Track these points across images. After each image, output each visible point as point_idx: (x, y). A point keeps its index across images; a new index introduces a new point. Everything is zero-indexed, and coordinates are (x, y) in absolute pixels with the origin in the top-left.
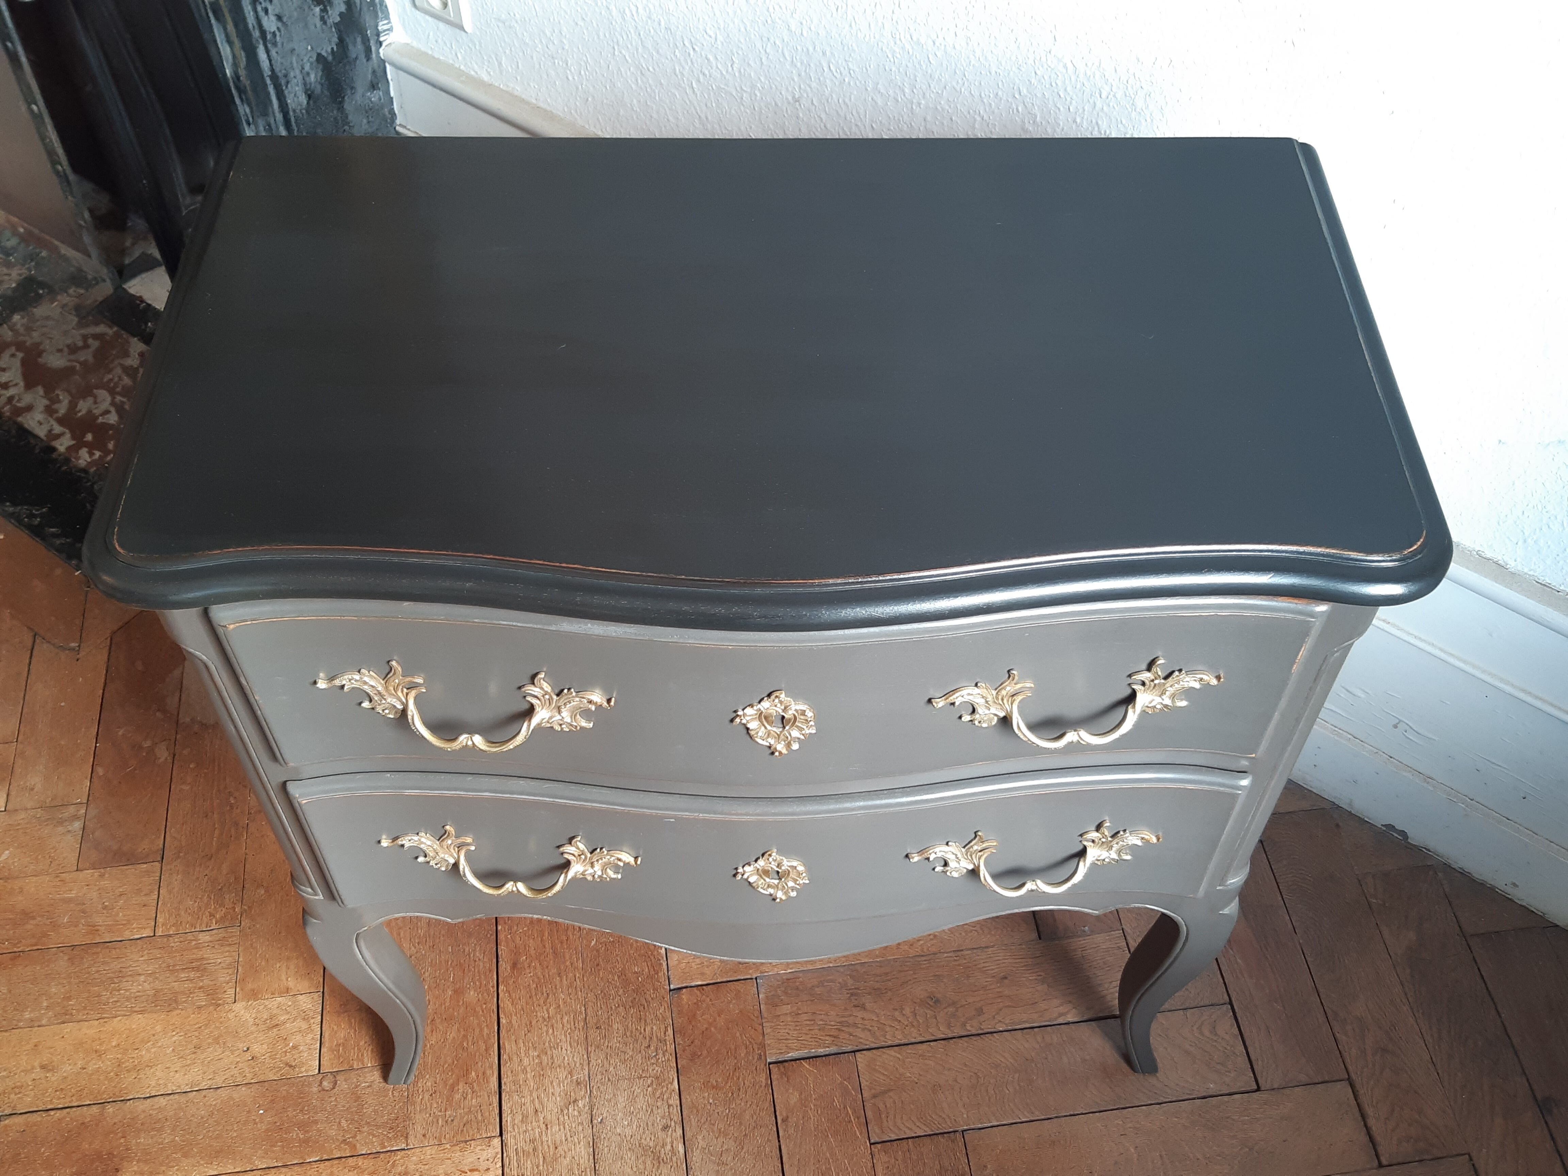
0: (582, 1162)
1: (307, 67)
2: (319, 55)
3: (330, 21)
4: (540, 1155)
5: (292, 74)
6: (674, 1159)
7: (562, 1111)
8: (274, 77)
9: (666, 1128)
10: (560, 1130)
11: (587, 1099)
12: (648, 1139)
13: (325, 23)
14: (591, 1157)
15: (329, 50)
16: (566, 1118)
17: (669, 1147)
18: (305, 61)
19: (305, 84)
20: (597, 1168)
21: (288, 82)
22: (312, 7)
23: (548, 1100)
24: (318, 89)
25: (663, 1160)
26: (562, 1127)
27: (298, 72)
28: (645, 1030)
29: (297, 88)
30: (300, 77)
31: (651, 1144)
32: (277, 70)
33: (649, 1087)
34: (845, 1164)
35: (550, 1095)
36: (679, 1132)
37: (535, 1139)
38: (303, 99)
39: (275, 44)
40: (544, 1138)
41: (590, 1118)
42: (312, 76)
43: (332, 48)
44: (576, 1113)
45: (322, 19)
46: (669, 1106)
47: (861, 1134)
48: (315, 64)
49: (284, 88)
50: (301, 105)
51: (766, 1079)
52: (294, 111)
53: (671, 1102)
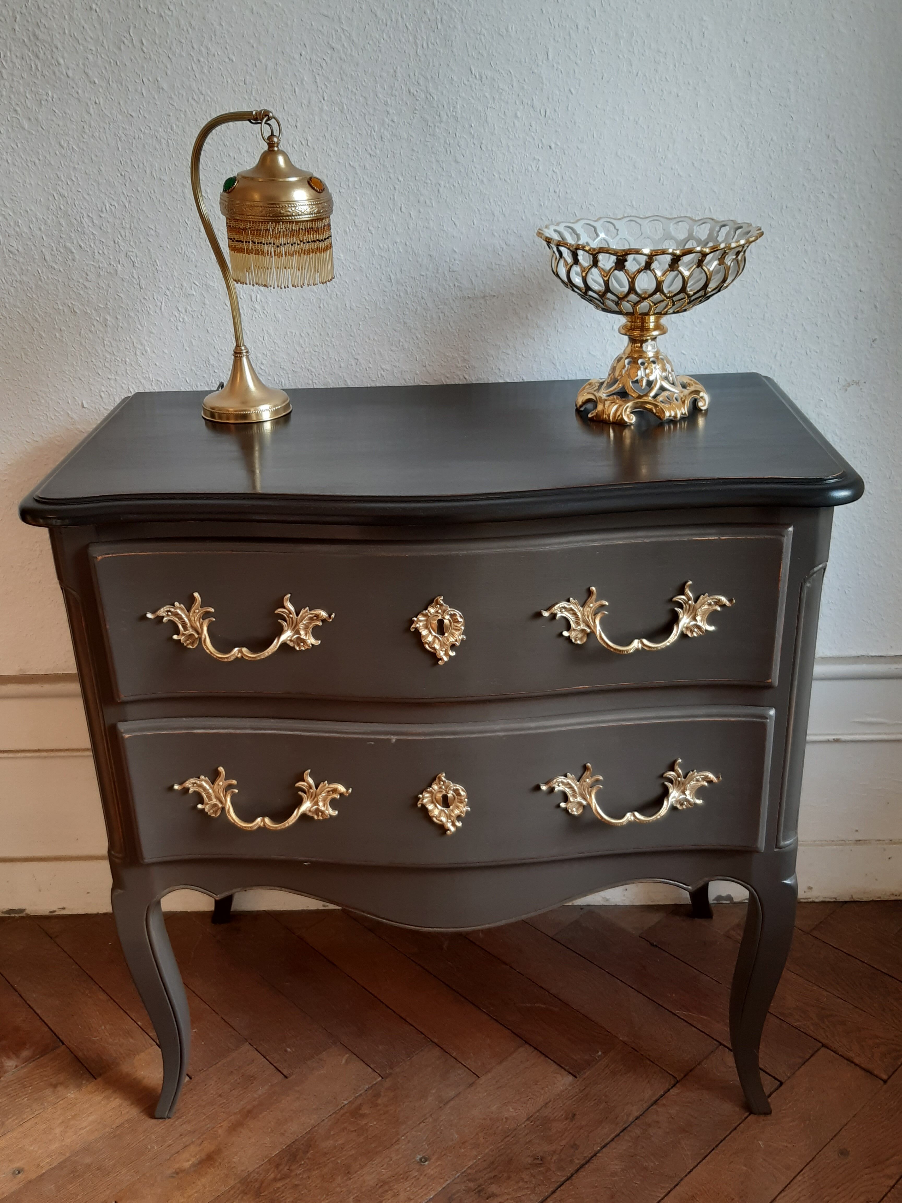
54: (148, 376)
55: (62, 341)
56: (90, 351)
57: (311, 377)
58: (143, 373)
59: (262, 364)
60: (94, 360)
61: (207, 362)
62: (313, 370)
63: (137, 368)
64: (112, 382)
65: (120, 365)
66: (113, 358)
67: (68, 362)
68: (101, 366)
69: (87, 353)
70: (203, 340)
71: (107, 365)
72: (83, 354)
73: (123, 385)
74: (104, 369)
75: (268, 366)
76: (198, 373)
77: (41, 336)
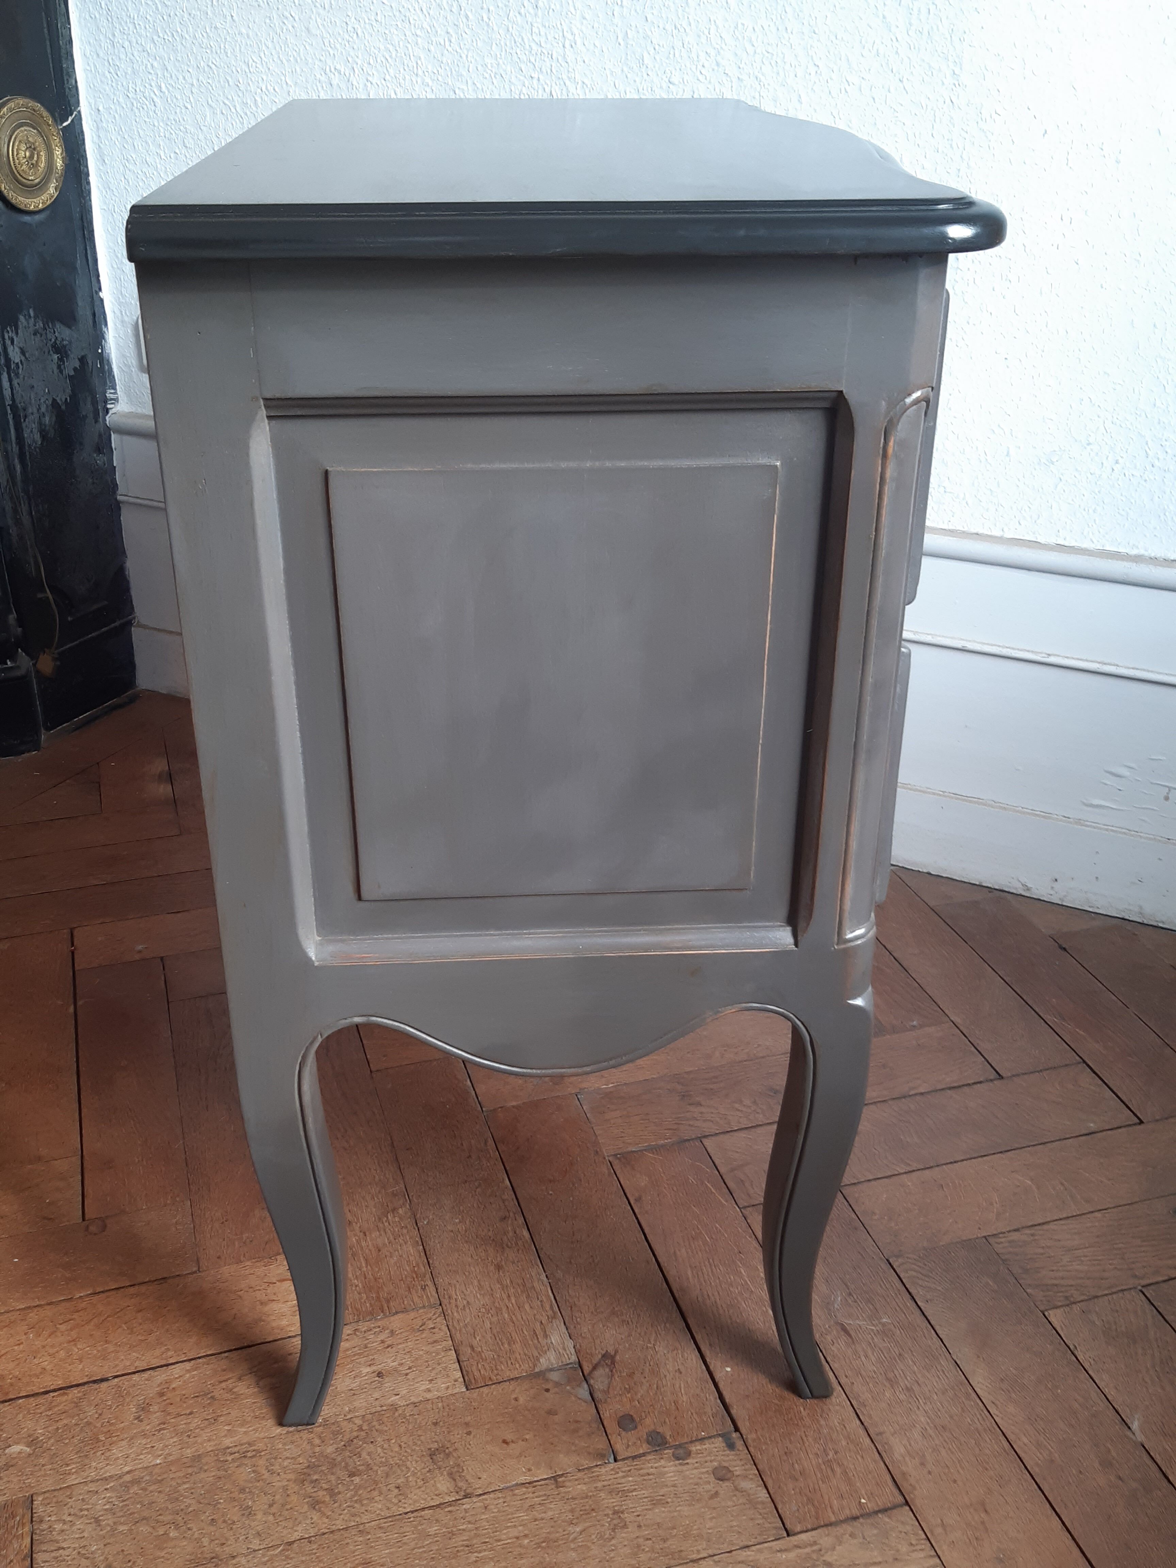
0: (411, 1258)
1: (43, 409)
2: (54, 400)
3: (65, 372)
4: (362, 1259)
5: (30, 411)
6: (520, 1243)
7: (380, 1219)
8: (14, 407)
9: (504, 1219)
10: (381, 1235)
11: (408, 1207)
12: (485, 1230)
13: (61, 372)
14: (423, 1254)
15: (64, 400)
16: (386, 1224)
17: (511, 1234)
18: (42, 401)
19: (40, 423)
20: (431, 1262)
21: (26, 417)
22: (51, 352)
23: (362, 1212)
24: (51, 434)
25: (507, 1245)
26: (382, 1232)
27: (35, 411)
28: (462, 1144)
29: (33, 426)
30: (36, 415)
31: (490, 1234)
32: (17, 401)
33: (477, 1188)
34: (717, 1228)
35: (364, 1208)
36: (521, 1220)
37: (354, 1246)
38: (37, 437)
39: (17, 375)
40: (363, 1244)
41: (414, 1221)
42: (47, 419)
43: (66, 399)
44: (397, 1219)
45: (59, 367)
46: (504, 1201)
47: (726, 1201)
48: (50, 408)
49: (22, 420)
50: (36, 444)
51: (608, 1169)
52: (29, 446)
53: (506, 1197)
54: (573, 76)
55: (488, 25)
56: (517, 40)
57: (758, 88)
58: (568, 71)
59: (703, 66)
60: (519, 52)
61: (641, 61)
62: (763, 78)
63: (563, 65)
64: (535, 81)
65: (546, 59)
66: (540, 51)
67: (492, 53)
68: (525, 60)
69: (513, 42)
70: (641, 31)
71: (533, 60)
72: (508, 44)
73: (545, 86)
74: (528, 64)
75: (710, 70)
76: (629, 75)
77: (467, 17)
